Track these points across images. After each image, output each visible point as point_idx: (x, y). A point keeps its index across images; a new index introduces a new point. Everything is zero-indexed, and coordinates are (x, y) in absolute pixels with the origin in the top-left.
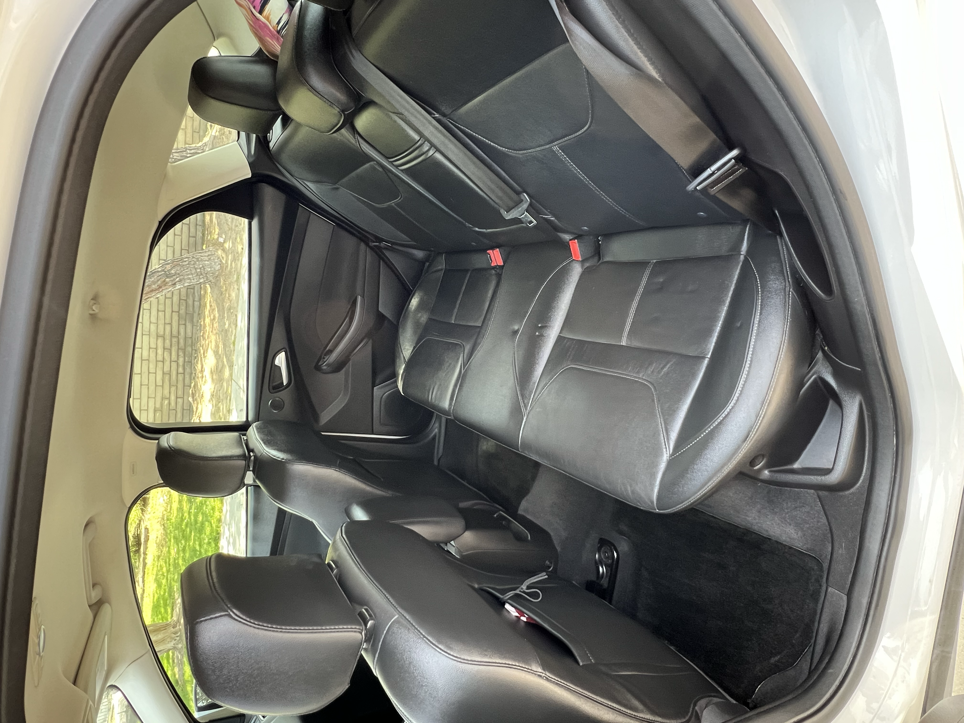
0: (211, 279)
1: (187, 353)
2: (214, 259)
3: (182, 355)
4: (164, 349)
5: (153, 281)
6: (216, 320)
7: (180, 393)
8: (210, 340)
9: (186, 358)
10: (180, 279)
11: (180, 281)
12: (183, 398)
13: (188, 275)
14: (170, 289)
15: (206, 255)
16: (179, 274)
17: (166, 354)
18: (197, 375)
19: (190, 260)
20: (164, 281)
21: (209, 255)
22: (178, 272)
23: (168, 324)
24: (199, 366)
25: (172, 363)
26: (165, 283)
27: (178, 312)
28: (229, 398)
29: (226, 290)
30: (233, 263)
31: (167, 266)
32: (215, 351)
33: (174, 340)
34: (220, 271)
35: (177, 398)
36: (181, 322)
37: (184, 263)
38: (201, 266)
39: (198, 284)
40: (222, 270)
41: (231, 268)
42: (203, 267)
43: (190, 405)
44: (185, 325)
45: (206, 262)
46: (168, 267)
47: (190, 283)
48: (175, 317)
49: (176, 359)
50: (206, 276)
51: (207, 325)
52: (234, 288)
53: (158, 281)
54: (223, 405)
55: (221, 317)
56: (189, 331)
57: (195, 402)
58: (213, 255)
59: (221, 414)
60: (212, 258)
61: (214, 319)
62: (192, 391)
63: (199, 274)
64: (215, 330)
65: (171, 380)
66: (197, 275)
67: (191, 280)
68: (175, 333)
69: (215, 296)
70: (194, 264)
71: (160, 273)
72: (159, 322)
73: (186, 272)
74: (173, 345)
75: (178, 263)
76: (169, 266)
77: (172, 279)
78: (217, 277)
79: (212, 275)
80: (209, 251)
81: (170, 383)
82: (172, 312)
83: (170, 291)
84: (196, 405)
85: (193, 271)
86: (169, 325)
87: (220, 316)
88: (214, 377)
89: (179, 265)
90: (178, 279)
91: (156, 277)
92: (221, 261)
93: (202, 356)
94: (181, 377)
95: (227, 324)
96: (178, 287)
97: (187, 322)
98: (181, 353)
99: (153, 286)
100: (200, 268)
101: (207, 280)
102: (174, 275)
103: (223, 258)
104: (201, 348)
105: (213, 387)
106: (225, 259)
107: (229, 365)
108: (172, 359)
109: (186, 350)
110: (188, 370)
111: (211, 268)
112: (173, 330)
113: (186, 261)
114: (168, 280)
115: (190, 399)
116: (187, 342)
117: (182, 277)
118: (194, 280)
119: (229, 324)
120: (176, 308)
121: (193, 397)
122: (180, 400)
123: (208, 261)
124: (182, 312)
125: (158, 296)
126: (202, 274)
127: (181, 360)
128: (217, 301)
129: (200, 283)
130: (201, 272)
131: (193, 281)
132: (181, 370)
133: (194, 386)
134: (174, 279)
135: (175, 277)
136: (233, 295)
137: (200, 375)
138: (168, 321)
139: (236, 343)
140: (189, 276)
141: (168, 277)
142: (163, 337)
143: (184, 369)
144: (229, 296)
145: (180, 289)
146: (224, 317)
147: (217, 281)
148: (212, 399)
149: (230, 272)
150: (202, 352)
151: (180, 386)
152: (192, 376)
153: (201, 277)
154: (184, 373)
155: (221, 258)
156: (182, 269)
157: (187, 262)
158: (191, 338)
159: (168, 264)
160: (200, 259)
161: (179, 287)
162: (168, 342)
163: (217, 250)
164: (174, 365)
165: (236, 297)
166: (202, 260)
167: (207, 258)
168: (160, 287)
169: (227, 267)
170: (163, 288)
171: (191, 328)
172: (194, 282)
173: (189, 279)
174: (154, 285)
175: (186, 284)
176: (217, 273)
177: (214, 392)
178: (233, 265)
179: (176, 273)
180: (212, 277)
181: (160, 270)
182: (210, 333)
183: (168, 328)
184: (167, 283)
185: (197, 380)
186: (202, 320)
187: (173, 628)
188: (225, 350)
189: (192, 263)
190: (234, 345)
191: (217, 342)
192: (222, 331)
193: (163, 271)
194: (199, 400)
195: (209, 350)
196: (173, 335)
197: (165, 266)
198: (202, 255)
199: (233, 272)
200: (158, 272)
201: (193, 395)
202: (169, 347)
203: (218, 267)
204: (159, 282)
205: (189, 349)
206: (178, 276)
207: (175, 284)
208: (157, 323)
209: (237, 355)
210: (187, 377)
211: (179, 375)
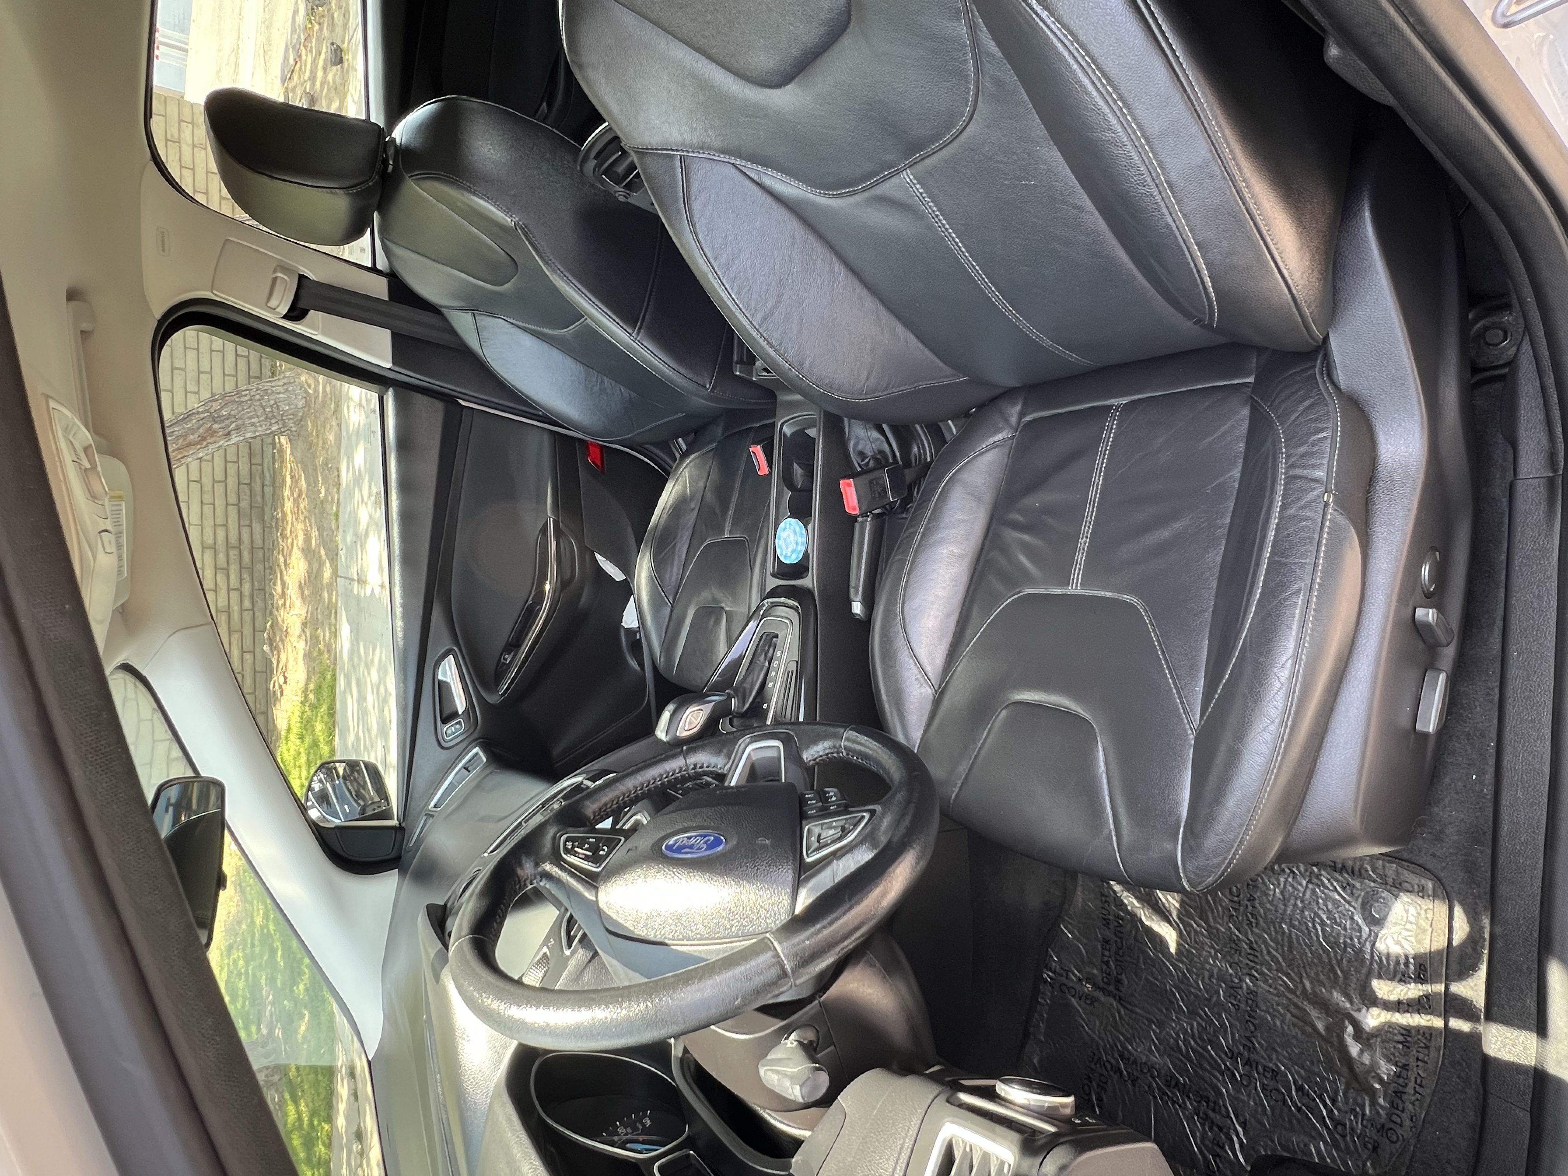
0: (292, 425)
1: (256, 575)
2: (294, 390)
3: (248, 579)
4: (216, 568)
5: (189, 429)
6: (304, 495)
7: (248, 643)
8: (294, 535)
9: (256, 584)
10: (236, 426)
11: (237, 429)
12: (254, 652)
13: (250, 418)
14: (221, 443)
15: (281, 383)
16: (235, 416)
17: (221, 578)
18: (275, 605)
19: (253, 394)
20: (210, 428)
21: (284, 384)
22: (233, 412)
23: (221, 525)
24: (279, 588)
25: (232, 592)
26: (212, 433)
27: (238, 505)
28: (333, 611)
29: (318, 436)
30: (328, 385)
31: (214, 404)
32: (305, 548)
33: (233, 553)
34: (306, 409)
35: (243, 652)
36: (242, 523)
37: (243, 399)
38: (272, 402)
39: (269, 434)
40: (309, 407)
41: (324, 397)
42: (276, 403)
43: (268, 663)
44: (250, 526)
45: (281, 395)
46: (216, 406)
47: (255, 432)
48: (233, 512)
49: (237, 586)
50: (282, 420)
51: (289, 512)
52: (332, 426)
53: (199, 428)
54: (324, 631)
55: (312, 484)
56: (258, 536)
57: (275, 652)
58: (290, 383)
59: (321, 646)
60: (291, 388)
61: (300, 495)
62: (268, 634)
63: (270, 415)
64: (302, 513)
65: (232, 622)
66: (267, 418)
67: (256, 427)
68: (233, 540)
69: (299, 455)
70: (259, 400)
71: (202, 416)
72: (205, 523)
73: (248, 413)
74: (231, 561)
75: (232, 398)
76: (218, 403)
77: (223, 425)
78: (301, 420)
79: (291, 417)
80: (284, 377)
81: (229, 628)
82: (227, 504)
83: (221, 446)
84: (276, 657)
85: (260, 411)
86: (223, 528)
87: (309, 484)
88: (306, 592)
89: (235, 401)
90: (233, 425)
91: (194, 421)
92: (306, 392)
93: (283, 568)
94: (247, 616)
95: (323, 491)
96: (235, 439)
97: (254, 522)
98: (246, 576)
99: (192, 437)
100: (271, 406)
101: (284, 426)
102: (227, 419)
103: (309, 386)
104: (281, 556)
105: (304, 612)
106: (313, 386)
107: (330, 557)
108: (231, 586)
109: (255, 569)
110: (259, 604)
111: (289, 405)
112: (231, 535)
113: (245, 396)
114: (216, 426)
115: (266, 648)
116: (255, 555)
117: (240, 422)
118: (261, 426)
119: (327, 490)
120: (232, 499)
121: (271, 645)
122: (248, 656)
123: (283, 393)
124: (245, 504)
125: (201, 455)
126: (274, 417)
127: (247, 587)
128: (302, 462)
129: (272, 432)
130: (272, 412)
131: (259, 428)
132: (247, 604)
133: (272, 626)
134: (228, 426)
135: (227, 422)
136: (331, 437)
137: (281, 602)
138: (219, 521)
139: (340, 514)
140: (253, 420)
141: (216, 423)
142: (214, 548)
143: (253, 603)
144: (324, 443)
145: (237, 445)
146: (316, 482)
147: (302, 427)
148: (303, 631)
149: (324, 402)
150: (282, 560)
151: (247, 631)
152: (269, 611)
153: (273, 421)
154: (253, 609)
155: (306, 386)
156: (240, 409)
157: (248, 397)
158: (263, 548)
159: (216, 400)
160: (269, 391)
161: (237, 439)
162: (222, 557)
163: (299, 374)
164: (235, 595)
165: (335, 440)
166: (273, 392)
167: (281, 389)
168: (204, 439)
169: (317, 398)
170: (209, 441)
171: (261, 531)
172: (261, 431)
173: (253, 424)
174: (193, 434)
175: (248, 435)
176: (300, 414)
177: (306, 618)
178: (328, 389)
179: (229, 414)
180: (291, 421)
181: (201, 410)
182: (295, 523)
183: (221, 533)
184: (215, 432)
185: (276, 613)
186: (279, 510)
187: (263, 1047)
188: (323, 536)
189: (258, 397)
190: (337, 519)
191: (307, 531)
192: (315, 508)
193: (207, 411)
194: (281, 646)
195: (295, 550)
196: (230, 545)
197: (210, 404)
198: (273, 384)
199: (329, 402)
200: (198, 413)
201: (271, 641)
202: (225, 566)
203: (301, 404)
204: (201, 430)
205: (259, 567)
206: (233, 419)
207: (229, 434)
208: (201, 525)
209: (344, 531)
210: (259, 615)
211: (245, 613)
